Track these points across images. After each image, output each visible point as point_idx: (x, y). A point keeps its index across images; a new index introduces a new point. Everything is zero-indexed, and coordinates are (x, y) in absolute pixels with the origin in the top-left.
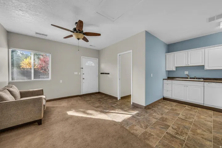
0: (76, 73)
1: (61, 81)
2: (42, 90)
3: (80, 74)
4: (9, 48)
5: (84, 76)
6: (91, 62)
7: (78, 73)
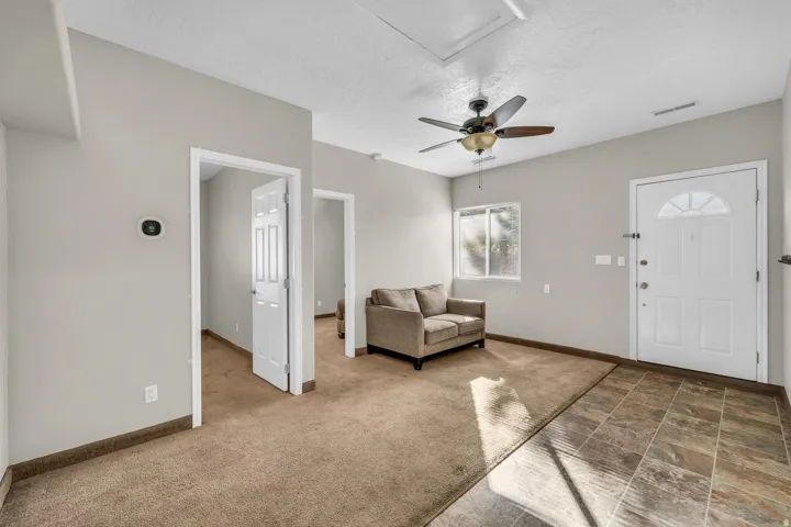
0: (603, 260)
1: (547, 288)
2: (482, 306)
3: (621, 261)
4: (453, 210)
5: (644, 274)
6: (700, 197)
7: (614, 261)
